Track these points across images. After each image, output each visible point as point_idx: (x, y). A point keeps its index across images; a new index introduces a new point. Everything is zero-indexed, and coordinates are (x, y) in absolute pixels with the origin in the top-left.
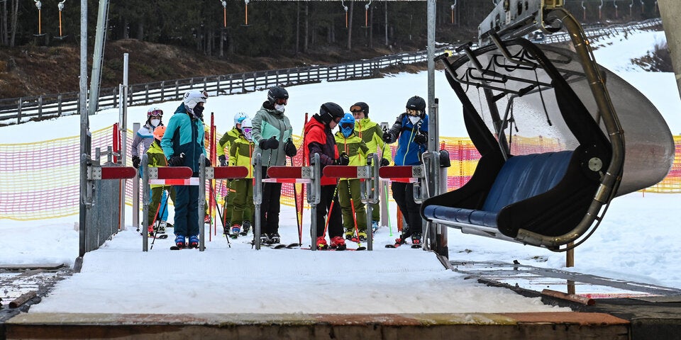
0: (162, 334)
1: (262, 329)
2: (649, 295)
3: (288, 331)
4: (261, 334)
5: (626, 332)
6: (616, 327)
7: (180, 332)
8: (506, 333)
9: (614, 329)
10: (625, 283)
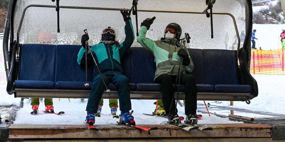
0: (77, 133)
1: (120, 131)
2: (272, 117)
3: (131, 131)
4: (119, 133)
5: (270, 131)
6: (266, 129)
7: (84, 132)
8: (221, 132)
9: (265, 130)
10: (260, 112)
